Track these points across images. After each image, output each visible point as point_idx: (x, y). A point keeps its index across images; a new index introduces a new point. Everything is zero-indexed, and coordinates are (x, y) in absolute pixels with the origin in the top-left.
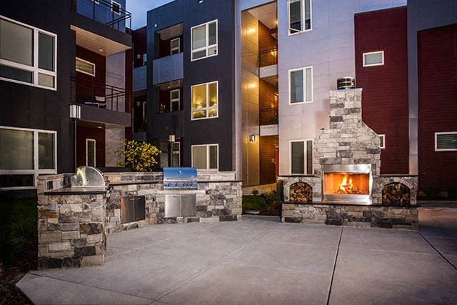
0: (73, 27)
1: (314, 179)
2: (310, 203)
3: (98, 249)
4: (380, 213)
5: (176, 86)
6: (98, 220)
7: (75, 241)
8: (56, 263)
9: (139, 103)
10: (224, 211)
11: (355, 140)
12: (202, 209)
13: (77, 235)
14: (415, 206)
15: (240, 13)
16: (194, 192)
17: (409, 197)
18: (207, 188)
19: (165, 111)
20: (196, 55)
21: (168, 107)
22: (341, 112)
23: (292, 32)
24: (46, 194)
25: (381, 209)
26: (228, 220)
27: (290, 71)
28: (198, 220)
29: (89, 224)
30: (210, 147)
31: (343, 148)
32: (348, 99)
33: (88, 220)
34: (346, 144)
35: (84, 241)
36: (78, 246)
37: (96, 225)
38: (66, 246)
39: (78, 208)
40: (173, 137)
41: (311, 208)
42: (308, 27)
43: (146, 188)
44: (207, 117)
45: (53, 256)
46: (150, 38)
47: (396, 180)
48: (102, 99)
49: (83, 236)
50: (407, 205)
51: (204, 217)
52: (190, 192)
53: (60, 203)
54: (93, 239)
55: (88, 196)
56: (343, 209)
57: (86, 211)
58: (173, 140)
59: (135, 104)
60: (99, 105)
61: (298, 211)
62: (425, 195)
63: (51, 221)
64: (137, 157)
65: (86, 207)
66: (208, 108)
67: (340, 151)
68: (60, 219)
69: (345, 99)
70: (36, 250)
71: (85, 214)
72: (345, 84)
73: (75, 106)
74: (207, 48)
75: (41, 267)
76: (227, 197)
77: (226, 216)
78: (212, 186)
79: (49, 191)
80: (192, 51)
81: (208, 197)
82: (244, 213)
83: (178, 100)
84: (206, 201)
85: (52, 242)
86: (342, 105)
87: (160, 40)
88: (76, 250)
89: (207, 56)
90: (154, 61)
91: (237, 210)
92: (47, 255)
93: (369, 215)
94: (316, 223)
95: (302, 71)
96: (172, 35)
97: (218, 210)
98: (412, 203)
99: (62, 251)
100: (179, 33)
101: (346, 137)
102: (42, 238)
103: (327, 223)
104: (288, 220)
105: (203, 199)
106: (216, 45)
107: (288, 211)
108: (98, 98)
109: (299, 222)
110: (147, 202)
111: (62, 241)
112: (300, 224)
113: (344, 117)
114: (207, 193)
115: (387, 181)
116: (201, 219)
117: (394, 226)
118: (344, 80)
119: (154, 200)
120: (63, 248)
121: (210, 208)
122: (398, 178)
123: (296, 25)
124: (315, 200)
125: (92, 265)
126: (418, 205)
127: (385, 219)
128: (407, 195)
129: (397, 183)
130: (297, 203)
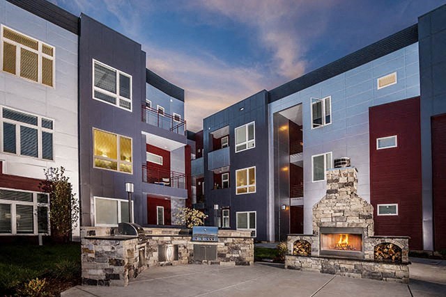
0: (143, 133)
1: (312, 237)
2: (309, 255)
3: (121, 276)
4: (371, 266)
5: (226, 171)
6: (121, 257)
7: (105, 269)
8: (93, 282)
9: (199, 183)
10: (239, 259)
11: (348, 208)
12: (222, 256)
13: (108, 266)
14: (406, 264)
15: (272, 115)
16: (216, 244)
17: (401, 256)
18: (226, 242)
19: (218, 188)
20: (239, 148)
21: (220, 186)
22: (335, 186)
23: (314, 126)
24: (86, 238)
25: (372, 264)
26: (243, 265)
27: (313, 156)
28: (219, 263)
29: (115, 260)
30: (250, 214)
31: (338, 214)
32: (342, 175)
33: (115, 257)
34: (340, 211)
35: (112, 270)
36: (108, 273)
37: (120, 261)
38: (100, 272)
39: (108, 249)
40: (217, 206)
41: (309, 260)
42: (328, 121)
43: (178, 239)
44: (248, 192)
45: (91, 278)
46: (206, 138)
47: (387, 241)
48: (168, 180)
49: (112, 267)
50: (398, 262)
51: (223, 261)
52: (213, 244)
53: (96, 244)
54: (117, 270)
55: (114, 241)
56: (336, 262)
57: (113, 251)
58: (217, 208)
59: (197, 183)
60: (165, 183)
61: (297, 262)
62: (439, 255)
63: (90, 255)
64: (190, 219)
65: (113, 248)
66: (248, 186)
67: (335, 217)
68: (96, 255)
69: (340, 176)
70: (81, 273)
71: (112, 253)
72: (340, 164)
73: (129, 184)
74: (247, 142)
75: (84, 284)
76: (242, 248)
77: (241, 262)
78: (230, 240)
79: (88, 236)
80: (236, 146)
81: (226, 248)
82: (255, 260)
83: (228, 180)
84: (225, 251)
85: (91, 269)
86: (337, 181)
87: (214, 138)
88: (106, 275)
89: (247, 149)
90: (209, 154)
91: (250, 258)
92: (88, 277)
93: (359, 268)
94: (312, 271)
95: (323, 156)
96: (222, 135)
97: (235, 257)
98: (404, 260)
99: (97, 275)
100: (228, 133)
101: (340, 206)
102: (84, 266)
103: (322, 272)
104: (290, 267)
105: (223, 249)
106: (254, 140)
107: (289, 261)
108: (164, 180)
109: (299, 269)
110: (179, 249)
111: (97, 269)
112: (299, 271)
113: (339, 190)
114: (225, 245)
115: (379, 242)
116: (221, 263)
117: (384, 279)
118: (340, 160)
119: (185, 247)
120: (99, 273)
121: (228, 256)
122: (390, 240)
123: (317, 121)
124: (313, 253)
125: (117, 285)
126: (410, 263)
127: (375, 273)
128: (399, 253)
129: (389, 244)
130: (298, 255)
